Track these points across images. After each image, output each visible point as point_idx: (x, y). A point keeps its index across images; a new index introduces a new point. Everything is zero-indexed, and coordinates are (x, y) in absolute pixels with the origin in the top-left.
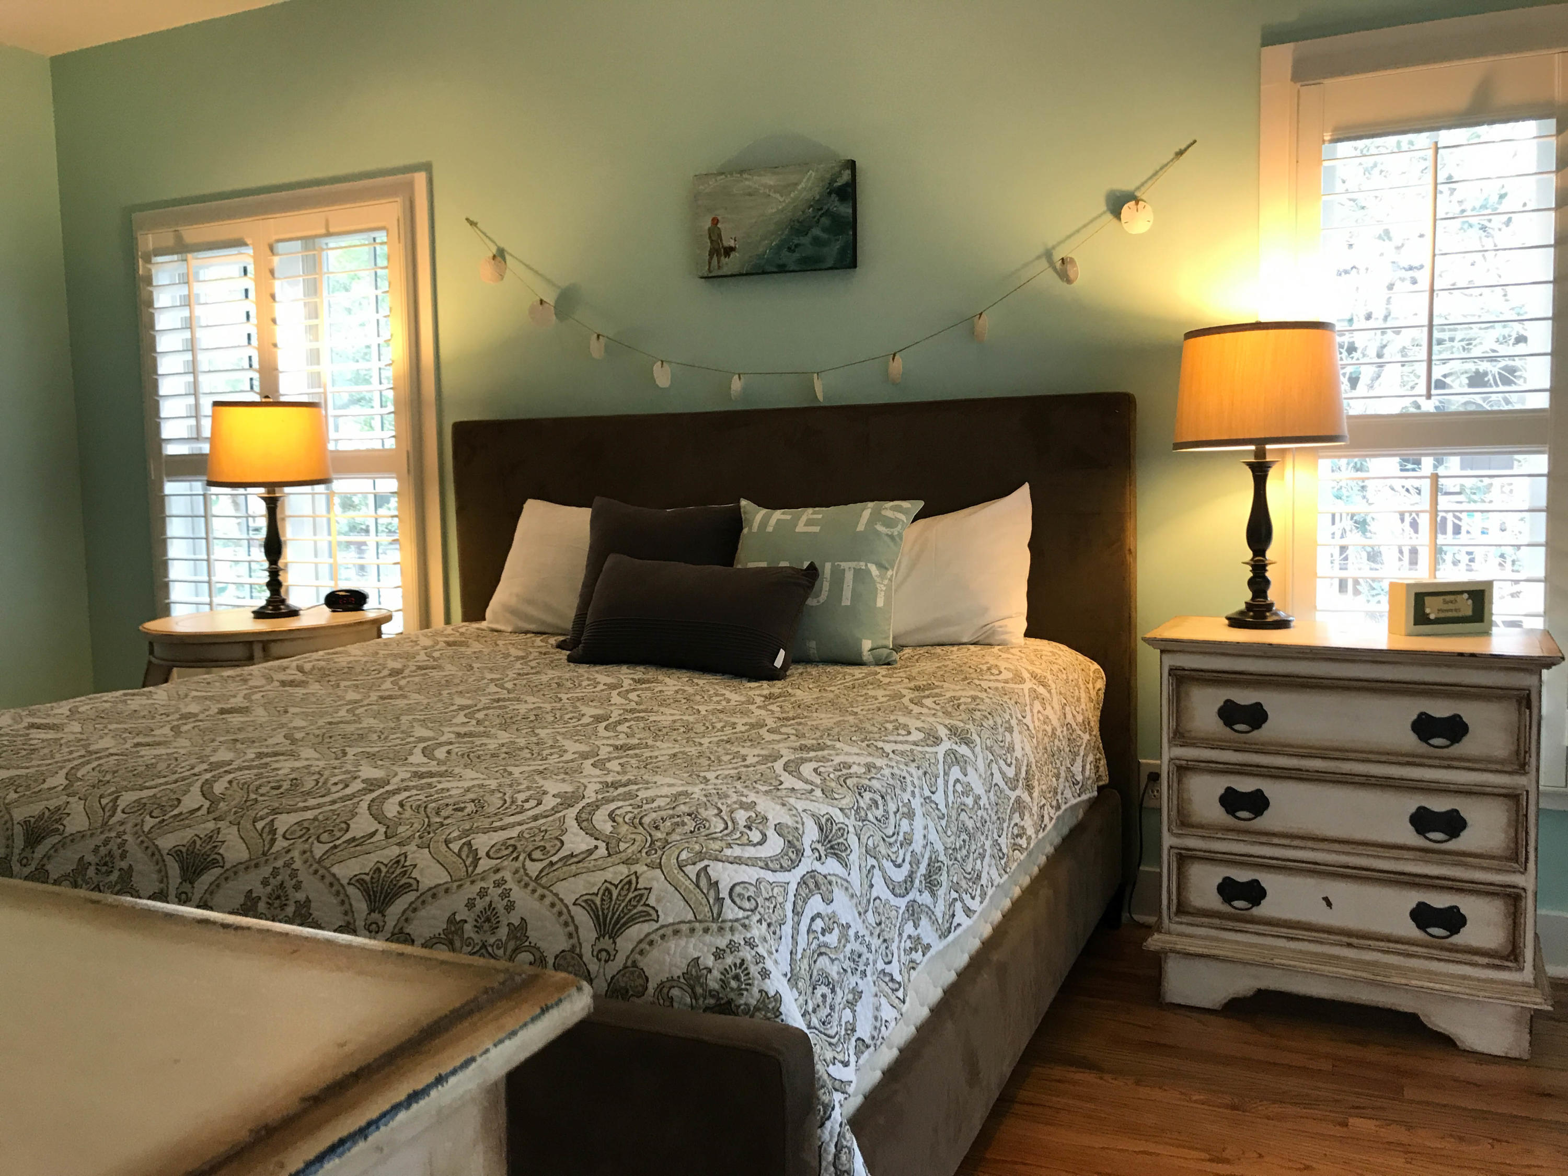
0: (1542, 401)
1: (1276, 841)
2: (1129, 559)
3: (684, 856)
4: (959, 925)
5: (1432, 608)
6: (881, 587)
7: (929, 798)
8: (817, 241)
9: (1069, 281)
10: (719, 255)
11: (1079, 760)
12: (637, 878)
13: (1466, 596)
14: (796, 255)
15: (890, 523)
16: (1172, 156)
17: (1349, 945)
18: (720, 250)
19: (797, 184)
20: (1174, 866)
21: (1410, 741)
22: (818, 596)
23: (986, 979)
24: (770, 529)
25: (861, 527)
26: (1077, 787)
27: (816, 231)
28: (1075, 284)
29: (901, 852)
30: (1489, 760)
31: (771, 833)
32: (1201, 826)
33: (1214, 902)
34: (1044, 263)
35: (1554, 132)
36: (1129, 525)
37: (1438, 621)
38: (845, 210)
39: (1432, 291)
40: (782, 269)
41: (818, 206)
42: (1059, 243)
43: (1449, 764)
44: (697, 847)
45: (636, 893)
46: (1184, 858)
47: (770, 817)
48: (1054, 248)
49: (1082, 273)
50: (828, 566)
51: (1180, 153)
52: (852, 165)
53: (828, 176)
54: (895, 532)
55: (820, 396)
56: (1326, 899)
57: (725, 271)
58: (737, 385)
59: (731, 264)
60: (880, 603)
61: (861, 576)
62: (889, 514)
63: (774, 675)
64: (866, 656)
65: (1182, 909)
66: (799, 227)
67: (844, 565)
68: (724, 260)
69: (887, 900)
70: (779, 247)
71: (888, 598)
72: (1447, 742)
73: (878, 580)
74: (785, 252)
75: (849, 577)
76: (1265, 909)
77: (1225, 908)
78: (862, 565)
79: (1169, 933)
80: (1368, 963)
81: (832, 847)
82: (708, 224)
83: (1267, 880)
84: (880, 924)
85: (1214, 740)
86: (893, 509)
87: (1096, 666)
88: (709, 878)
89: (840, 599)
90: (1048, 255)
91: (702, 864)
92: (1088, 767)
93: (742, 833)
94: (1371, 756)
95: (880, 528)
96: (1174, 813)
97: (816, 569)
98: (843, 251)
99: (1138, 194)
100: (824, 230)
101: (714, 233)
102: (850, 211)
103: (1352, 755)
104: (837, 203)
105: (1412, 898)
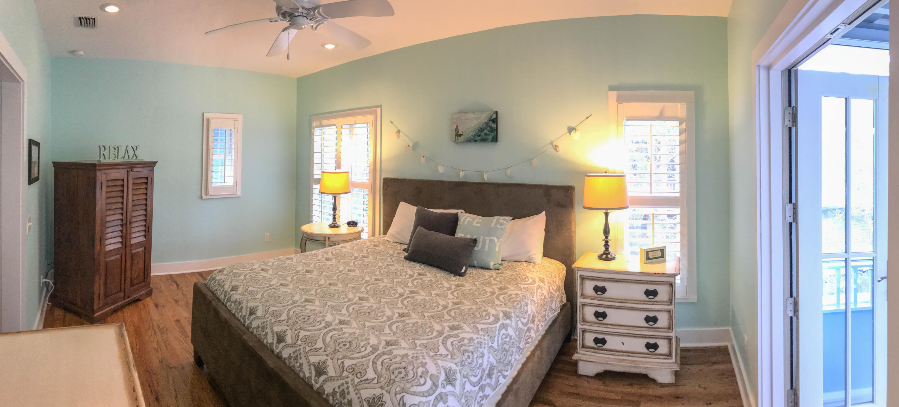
0: (678, 195)
1: (608, 326)
2: (573, 234)
3: (398, 389)
4: (501, 383)
5: (651, 255)
6: (498, 244)
7: (491, 346)
8: (486, 134)
9: (557, 152)
10: (458, 136)
11: (554, 302)
12: (383, 396)
13: (659, 251)
14: (480, 138)
15: (502, 224)
16: (585, 118)
17: (629, 356)
18: (458, 135)
19: (480, 117)
20: (581, 334)
21: (644, 297)
22: (478, 247)
23: (510, 397)
24: (466, 223)
25: (492, 226)
26: (553, 311)
27: (486, 131)
28: (559, 153)
29: (478, 371)
30: (663, 302)
31: (428, 380)
32: (589, 322)
33: (592, 344)
34: (551, 146)
35: (678, 125)
36: (573, 224)
37: (652, 259)
38: (494, 126)
39: (651, 164)
40: (476, 141)
41: (486, 124)
42: (555, 140)
43: (654, 303)
44: (402, 386)
45: (381, 403)
46: (584, 331)
47: (430, 371)
48: (553, 141)
49: (561, 148)
50: (482, 238)
51: (587, 118)
52: (496, 113)
53: (490, 116)
54: (503, 227)
55: (486, 180)
56: (623, 343)
57: (459, 141)
58: (462, 174)
59: (461, 139)
60: (497, 250)
61: (491, 241)
62: (501, 221)
63: (461, 275)
64: (492, 267)
65: (583, 346)
66: (481, 130)
67: (486, 238)
68: (459, 138)
69: (471, 390)
70: (475, 135)
71: (500, 248)
72: (653, 297)
73: (497, 242)
74: (477, 137)
75: (488, 241)
76: (606, 346)
77: (595, 346)
78: (492, 238)
79: (579, 354)
80: (634, 361)
81: (449, 381)
82: (455, 127)
83: (607, 338)
84: (467, 401)
85: (592, 297)
86: (503, 219)
87: (564, 266)
88: (403, 401)
89: (484, 248)
90: (552, 143)
91: (402, 395)
92: (557, 303)
93: (418, 379)
94: (634, 302)
95: (498, 226)
96: (581, 318)
97: (476, 240)
98: (493, 138)
99: (576, 128)
100: (488, 131)
101: (457, 130)
102: (495, 126)
103: (628, 301)
104: (492, 124)
105: (645, 341)
